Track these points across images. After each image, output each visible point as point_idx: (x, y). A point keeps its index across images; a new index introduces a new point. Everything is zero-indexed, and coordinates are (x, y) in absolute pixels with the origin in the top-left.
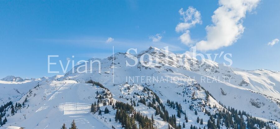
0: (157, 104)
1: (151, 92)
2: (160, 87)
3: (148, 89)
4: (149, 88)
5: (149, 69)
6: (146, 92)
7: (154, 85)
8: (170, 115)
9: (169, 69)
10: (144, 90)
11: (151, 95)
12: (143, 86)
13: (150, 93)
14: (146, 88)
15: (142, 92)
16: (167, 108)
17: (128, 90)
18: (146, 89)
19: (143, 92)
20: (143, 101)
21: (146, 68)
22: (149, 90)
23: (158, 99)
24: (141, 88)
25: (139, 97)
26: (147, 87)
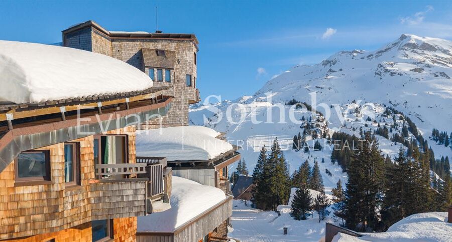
0: (411, 136)
1: (399, 115)
2: (419, 106)
3: (393, 110)
4: (396, 109)
5: (399, 74)
6: (390, 117)
7: (406, 102)
8: (437, 157)
9: (441, 73)
10: (387, 113)
11: (399, 121)
12: (385, 106)
13: (398, 118)
14: (391, 109)
15: (382, 116)
16: (432, 145)
17: (355, 114)
18: (390, 111)
19: (384, 116)
20: (383, 132)
21: (392, 74)
22: (395, 112)
23: (413, 129)
24: (381, 110)
25: (376, 125)
26: (393, 107)
